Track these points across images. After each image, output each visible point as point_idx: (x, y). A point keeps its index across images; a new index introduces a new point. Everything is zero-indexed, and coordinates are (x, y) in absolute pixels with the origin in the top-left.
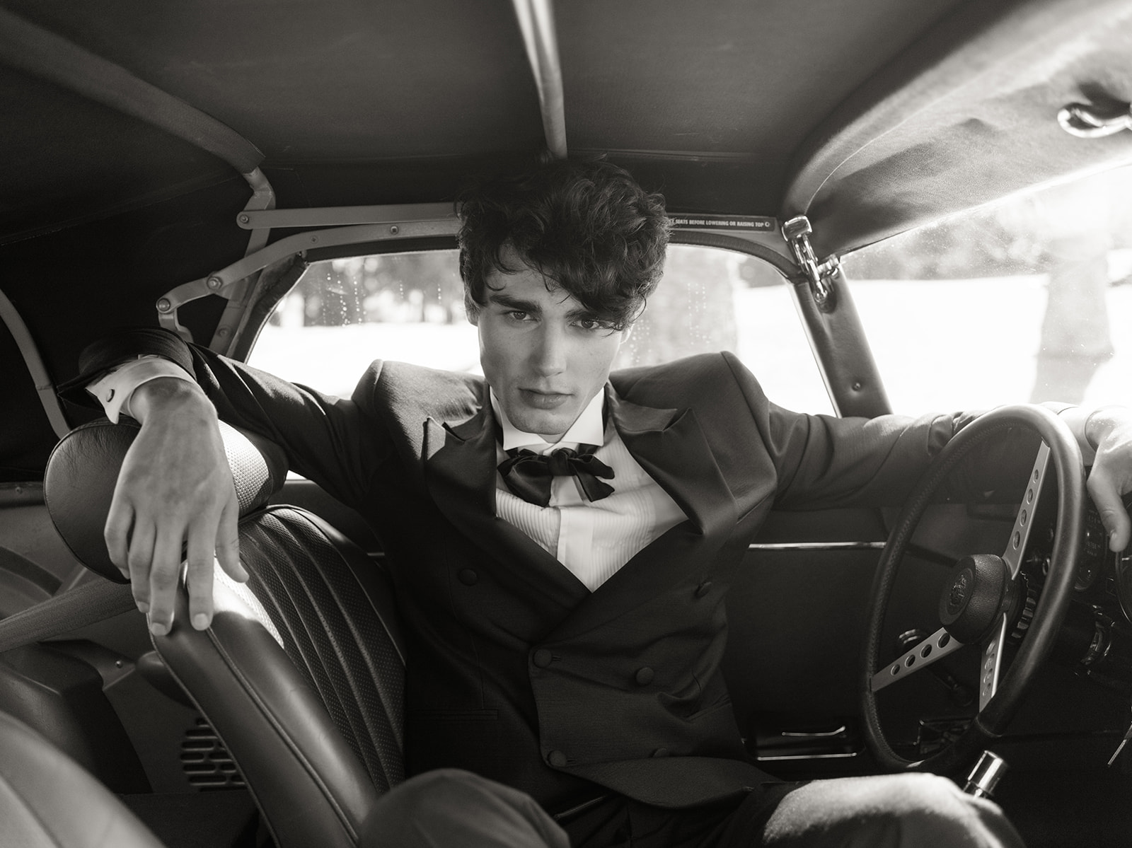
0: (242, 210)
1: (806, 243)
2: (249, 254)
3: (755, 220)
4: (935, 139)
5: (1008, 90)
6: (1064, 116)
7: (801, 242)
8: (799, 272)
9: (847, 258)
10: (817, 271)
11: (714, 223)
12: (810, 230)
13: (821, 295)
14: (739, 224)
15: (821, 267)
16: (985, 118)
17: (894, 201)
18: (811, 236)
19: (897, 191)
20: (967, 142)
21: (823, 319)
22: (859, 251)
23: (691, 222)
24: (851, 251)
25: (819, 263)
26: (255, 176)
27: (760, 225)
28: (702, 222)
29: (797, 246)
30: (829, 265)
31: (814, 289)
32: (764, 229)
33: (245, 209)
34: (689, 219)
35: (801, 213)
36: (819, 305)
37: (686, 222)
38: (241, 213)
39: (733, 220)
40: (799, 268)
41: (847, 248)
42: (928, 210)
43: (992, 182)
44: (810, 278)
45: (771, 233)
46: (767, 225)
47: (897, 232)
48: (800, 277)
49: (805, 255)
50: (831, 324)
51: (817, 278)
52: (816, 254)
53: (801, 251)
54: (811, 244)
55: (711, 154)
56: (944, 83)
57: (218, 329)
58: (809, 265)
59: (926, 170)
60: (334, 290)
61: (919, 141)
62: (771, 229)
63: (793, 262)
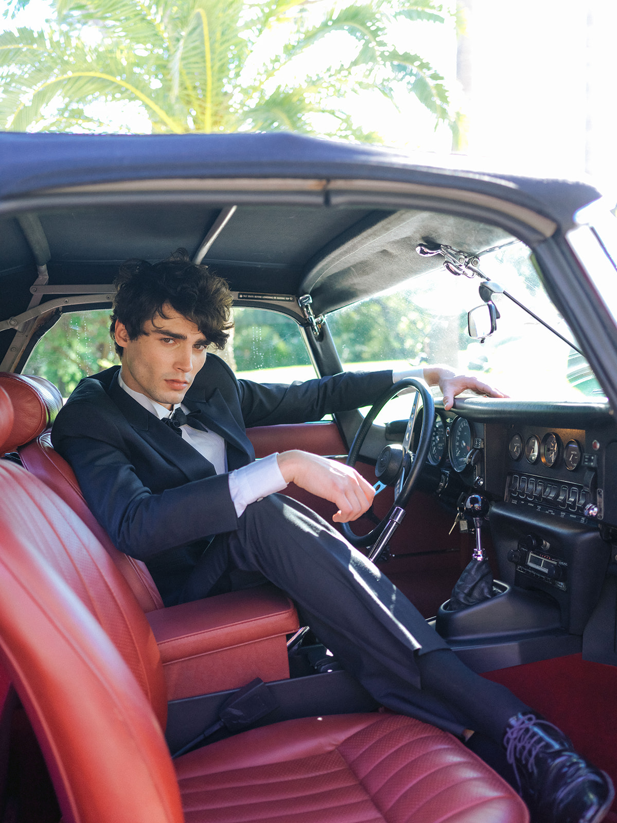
0: (32, 285)
1: (309, 308)
2: (30, 309)
3: (285, 297)
4: (368, 258)
5: (397, 238)
6: (418, 249)
7: (307, 307)
8: (306, 322)
9: (327, 316)
10: (315, 321)
11: (266, 297)
12: (311, 301)
13: (317, 333)
14: (278, 298)
15: (316, 320)
16: (390, 250)
17: (350, 288)
18: (311, 304)
19: (352, 283)
20: (382, 260)
21: (318, 344)
22: (333, 312)
23: (255, 297)
24: (330, 312)
25: (315, 318)
26: (44, 268)
27: (288, 299)
28: (261, 297)
29: (305, 309)
30: (320, 319)
31: (313, 329)
32: (289, 301)
33: (34, 284)
34: (254, 295)
35: (307, 293)
36: (315, 338)
37: (253, 296)
38: (32, 286)
39: (275, 296)
40: (306, 320)
41: (328, 311)
42: (366, 292)
43: (392, 278)
44: (311, 324)
45: (293, 303)
46: (291, 299)
47: (351, 303)
48: (307, 324)
49: (309, 313)
50: (321, 346)
51: (315, 324)
52: (314, 313)
53: (307, 312)
54: (312, 308)
55: (267, 264)
56: (375, 234)
57: (11, 347)
58: (311, 318)
59: (365, 273)
60: (74, 328)
61: (362, 259)
62: (293, 301)
63: (303, 317)
